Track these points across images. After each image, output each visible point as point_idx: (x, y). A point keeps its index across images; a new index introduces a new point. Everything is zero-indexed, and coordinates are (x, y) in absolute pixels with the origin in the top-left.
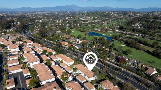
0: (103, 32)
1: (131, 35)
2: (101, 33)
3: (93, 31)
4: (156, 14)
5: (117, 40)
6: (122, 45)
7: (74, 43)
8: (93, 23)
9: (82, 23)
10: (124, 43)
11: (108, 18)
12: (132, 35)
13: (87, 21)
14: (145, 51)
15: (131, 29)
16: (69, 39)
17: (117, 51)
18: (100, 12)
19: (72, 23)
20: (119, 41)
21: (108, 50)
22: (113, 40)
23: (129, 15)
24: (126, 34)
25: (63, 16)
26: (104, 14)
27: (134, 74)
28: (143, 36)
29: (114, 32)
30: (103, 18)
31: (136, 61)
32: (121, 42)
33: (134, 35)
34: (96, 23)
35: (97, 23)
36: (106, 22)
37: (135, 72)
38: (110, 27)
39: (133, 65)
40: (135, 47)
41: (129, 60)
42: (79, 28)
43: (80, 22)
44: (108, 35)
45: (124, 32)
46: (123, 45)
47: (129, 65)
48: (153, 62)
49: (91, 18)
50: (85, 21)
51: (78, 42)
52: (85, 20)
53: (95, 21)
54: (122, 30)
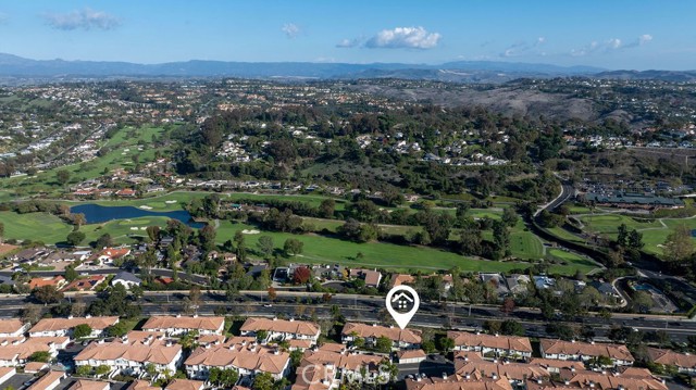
0: (124, 197)
1: (237, 189)
2: (120, 203)
4: (237, 92)
5: (214, 217)
10: (247, 223)
11: (79, 126)
12: (243, 190)
14: (316, 232)
15: (223, 168)
20: (225, 218)
21: (234, 258)
22: (200, 220)
24: (222, 189)
28: (277, 187)
29: (169, 187)
30: (55, 127)
31: (328, 267)
32: (233, 222)
33: (248, 190)
34: (40, 155)
36: (85, 146)
37: (353, 291)
38: (133, 172)
44: (162, 204)
45: (211, 183)
46: (250, 230)
47: (321, 281)
48: (359, 255)
53: (32, 150)
54: (194, 175)
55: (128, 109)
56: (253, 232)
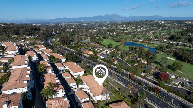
0: (145, 42)
1: (185, 46)
2: (142, 43)
3: (132, 41)
5: (163, 51)
6: (169, 58)
7: (100, 53)
8: (134, 32)
9: (119, 32)
10: (172, 55)
11: (156, 28)
12: (188, 46)
13: (127, 30)
15: (185, 38)
16: (96, 48)
17: (160, 65)
18: (146, 20)
19: (108, 33)
20: (166, 52)
21: (145, 62)
22: (157, 51)
23: (187, 24)
24: (178, 45)
25: (100, 26)
26: (152, 23)
27: (181, 100)
29: (160, 42)
30: (149, 27)
31: (187, 80)
32: (168, 54)
33: (190, 47)
34: (138, 32)
35: (140, 32)
36: (152, 32)
37: (184, 96)
38: (156, 37)
39: (182, 86)
40: (189, 62)
41: (176, 78)
42: (115, 38)
43: (118, 31)
44: (152, 45)
45: (176, 43)
46: (171, 58)
47: (175, 85)
49: (132, 27)
50: (123, 30)
51: (107, 52)
52: (124, 28)
53: (137, 30)
54: (173, 40)
55: (176, 25)
56: (172, 59)
